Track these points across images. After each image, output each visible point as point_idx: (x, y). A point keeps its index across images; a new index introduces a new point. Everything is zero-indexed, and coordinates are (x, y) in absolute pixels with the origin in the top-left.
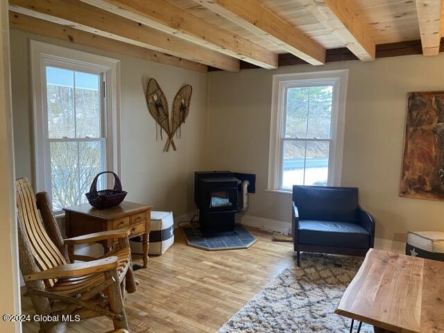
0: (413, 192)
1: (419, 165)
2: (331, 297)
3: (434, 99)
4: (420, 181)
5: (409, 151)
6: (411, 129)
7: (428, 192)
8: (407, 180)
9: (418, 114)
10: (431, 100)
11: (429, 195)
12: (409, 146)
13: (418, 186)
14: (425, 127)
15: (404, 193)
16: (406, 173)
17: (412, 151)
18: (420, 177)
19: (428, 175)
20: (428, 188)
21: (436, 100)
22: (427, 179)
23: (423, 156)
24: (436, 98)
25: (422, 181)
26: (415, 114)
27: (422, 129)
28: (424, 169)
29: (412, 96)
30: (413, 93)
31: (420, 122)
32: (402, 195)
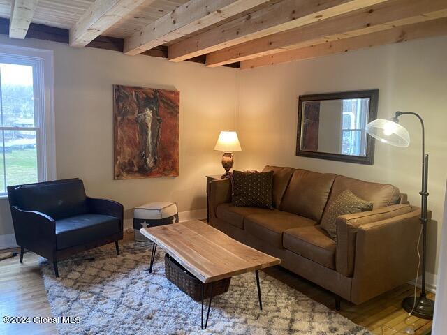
0: (125, 174)
1: (128, 150)
2: (125, 287)
3: (134, 93)
4: (129, 164)
5: (119, 138)
6: (119, 118)
7: (136, 172)
8: (119, 165)
9: (123, 105)
10: (132, 94)
11: (137, 174)
12: (119, 134)
13: (128, 168)
14: (130, 117)
15: (117, 176)
16: (119, 158)
17: (122, 138)
18: (129, 160)
19: (134, 158)
20: (136, 169)
21: (135, 94)
22: (134, 161)
23: (130, 142)
24: (135, 92)
25: (131, 164)
26: (121, 105)
27: (128, 119)
28: (132, 153)
29: (118, 89)
30: (118, 86)
31: (126, 113)
32: (116, 178)
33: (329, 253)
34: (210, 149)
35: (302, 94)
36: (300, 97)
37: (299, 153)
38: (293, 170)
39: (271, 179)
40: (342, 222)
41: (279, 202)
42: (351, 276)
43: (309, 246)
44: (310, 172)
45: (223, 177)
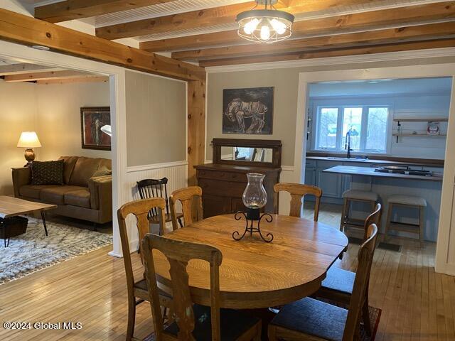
33: (87, 200)
34: (13, 147)
35: (82, 106)
36: (81, 109)
37: (84, 147)
38: (77, 158)
39: (62, 165)
40: (92, 180)
41: (68, 180)
42: (98, 209)
43: (78, 198)
44: (87, 158)
45: (25, 166)
